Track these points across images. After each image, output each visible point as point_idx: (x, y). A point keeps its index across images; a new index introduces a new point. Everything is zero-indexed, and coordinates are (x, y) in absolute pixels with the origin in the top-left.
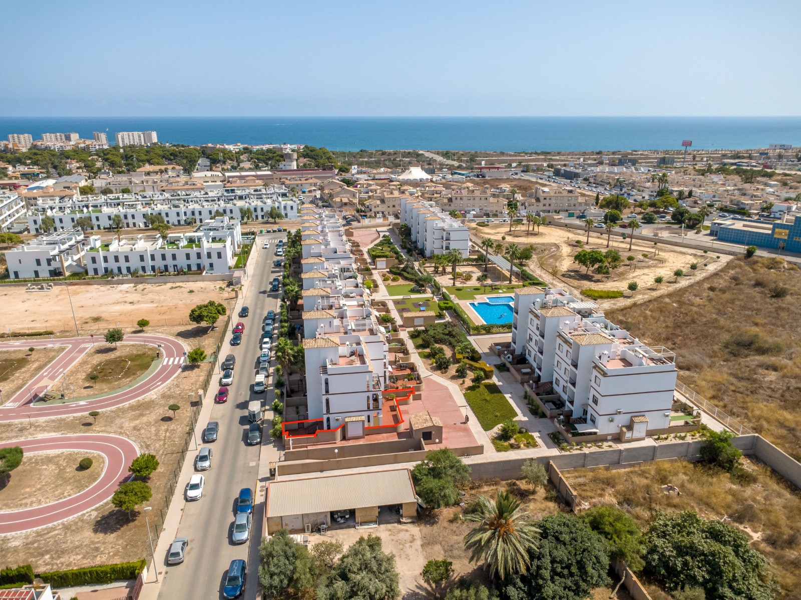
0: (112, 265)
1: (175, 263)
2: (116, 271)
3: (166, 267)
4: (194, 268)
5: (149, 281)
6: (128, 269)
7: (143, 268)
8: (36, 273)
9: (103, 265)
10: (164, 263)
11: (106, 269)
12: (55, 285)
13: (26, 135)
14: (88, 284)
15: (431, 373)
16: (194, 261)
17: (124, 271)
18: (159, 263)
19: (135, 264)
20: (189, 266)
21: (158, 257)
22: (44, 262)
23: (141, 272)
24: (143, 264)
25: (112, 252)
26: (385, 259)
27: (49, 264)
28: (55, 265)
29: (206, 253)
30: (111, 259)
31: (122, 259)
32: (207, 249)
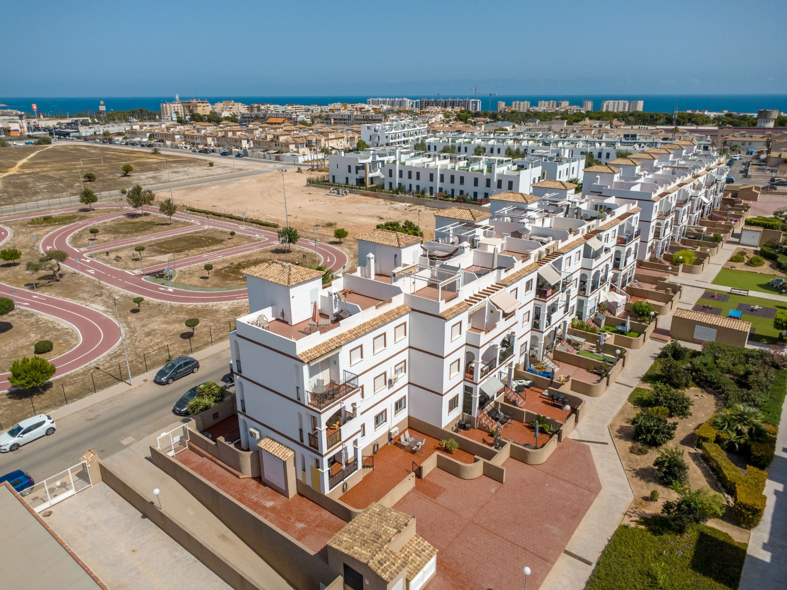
0: (406, 182)
1: (462, 188)
2: (407, 188)
3: (453, 190)
4: (480, 197)
5: (427, 203)
6: (418, 187)
7: (431, 189)
8: (347, 179)
9: (398, 180)
10: (452, 186)
11: (400, 184)
12: (351, 192)
13: (526, 102)
14: (376, 197)
15: (607, 438)
16: (481, 189)
17: (414, 189)
18: (447, 186)
19: (424, 183)
20: (475, 194)
21: (447, 179)
22: (353, 169)
23: (428, 194)
24: (431, 184)
25: (408, 166)
26: (761, 229)
27: (357, 173)
28: (361, 173)
29: (495, 180)
30: (405, 174)
31: (414, 175)
32: (498, 175)
